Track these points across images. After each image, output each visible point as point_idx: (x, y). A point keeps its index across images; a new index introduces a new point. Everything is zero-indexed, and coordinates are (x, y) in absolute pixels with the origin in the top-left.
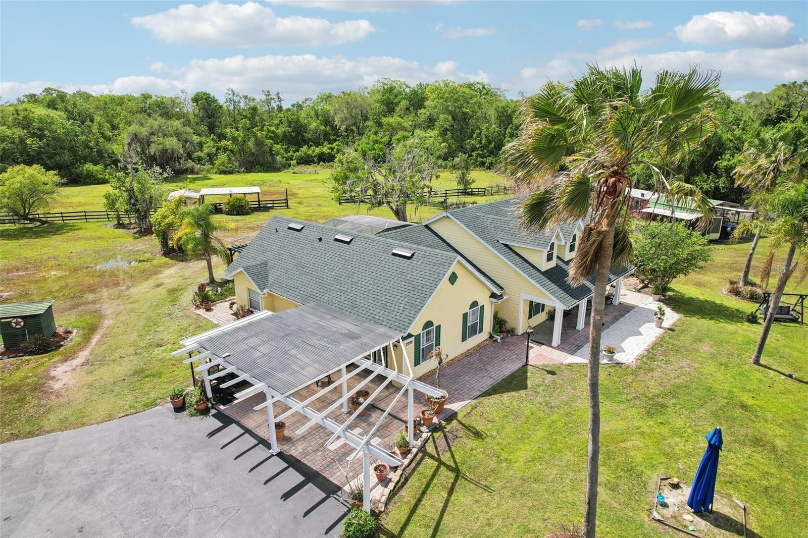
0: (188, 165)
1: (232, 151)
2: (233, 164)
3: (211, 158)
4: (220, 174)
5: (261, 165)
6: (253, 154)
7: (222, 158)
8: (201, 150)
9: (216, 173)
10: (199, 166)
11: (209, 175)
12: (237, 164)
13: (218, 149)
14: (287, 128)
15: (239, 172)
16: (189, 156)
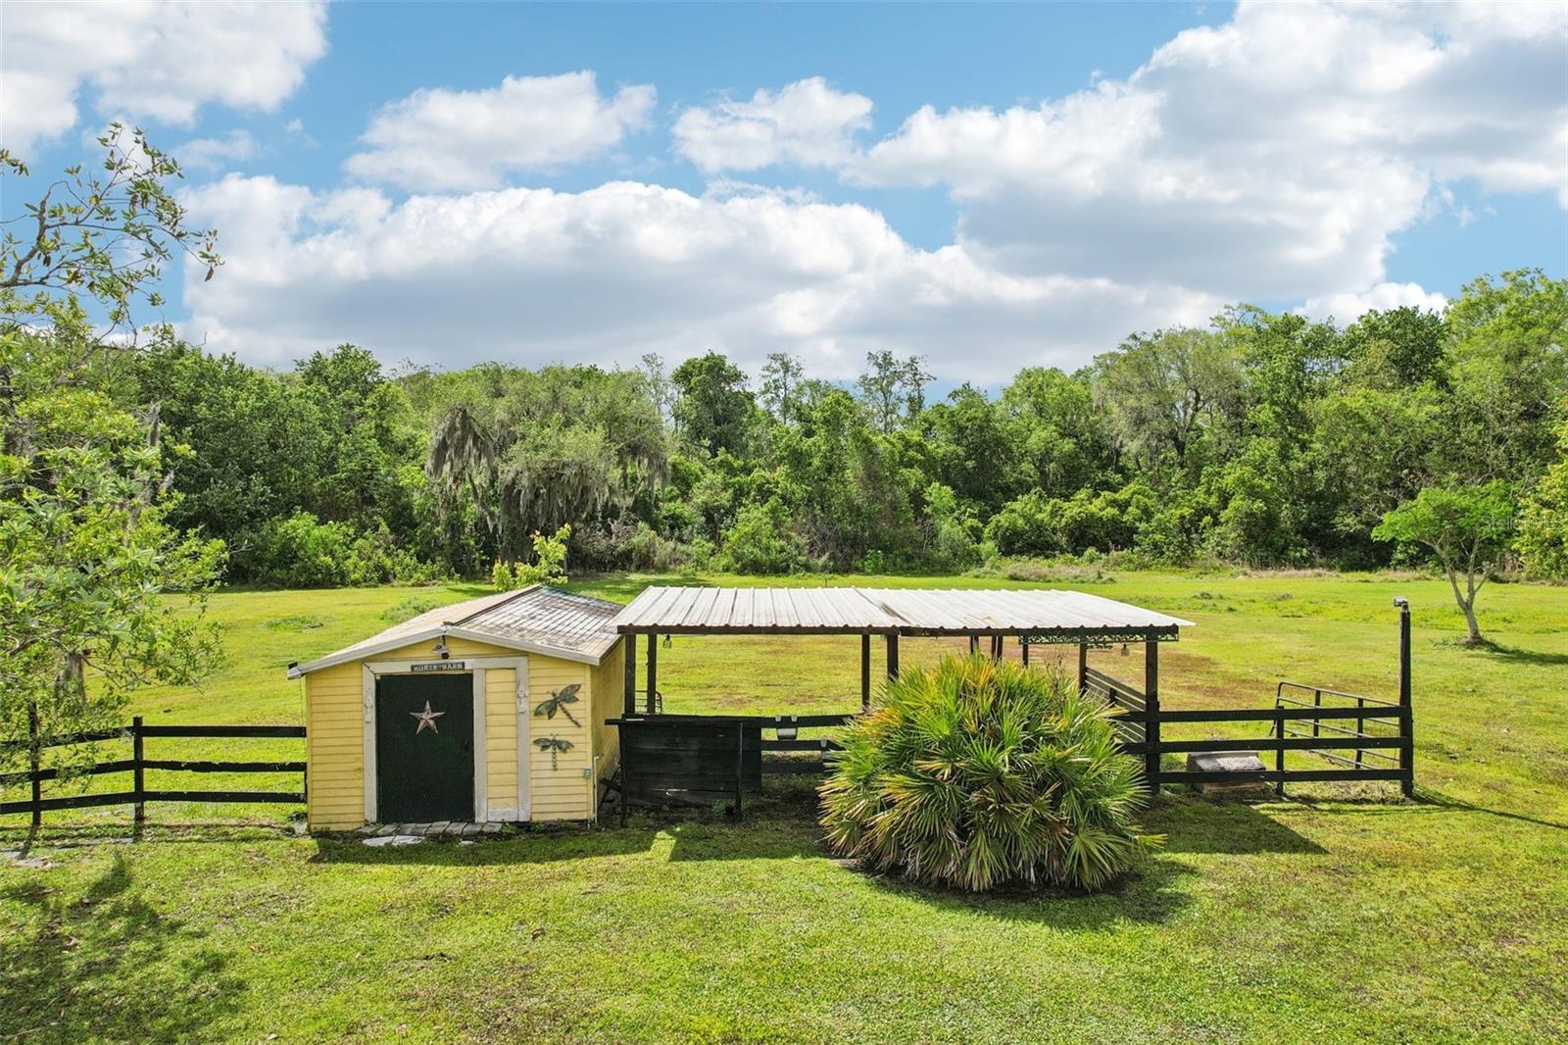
0: (635, 540)
1: (786, 500)
2: (788, 538)
3: (713, 520)
4: (741, 572)
5: (886, 550)
6: (855, 511)
7: (753, 517)
8: (685, 496)
9: (727, 569)
10: (671, 544)
11: (701, 576)
12: (803, 540)
13: (740, 493)
14: (953, 447)
15: (808, 568)
16: (644, 509)
